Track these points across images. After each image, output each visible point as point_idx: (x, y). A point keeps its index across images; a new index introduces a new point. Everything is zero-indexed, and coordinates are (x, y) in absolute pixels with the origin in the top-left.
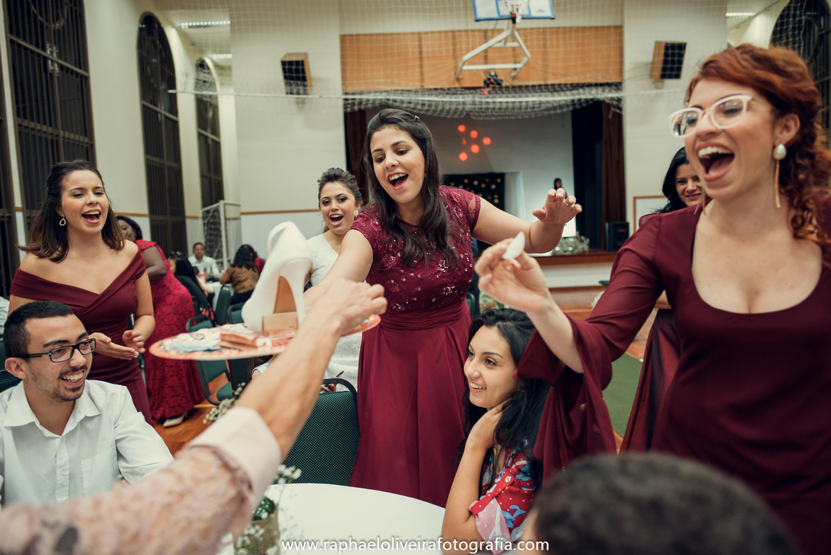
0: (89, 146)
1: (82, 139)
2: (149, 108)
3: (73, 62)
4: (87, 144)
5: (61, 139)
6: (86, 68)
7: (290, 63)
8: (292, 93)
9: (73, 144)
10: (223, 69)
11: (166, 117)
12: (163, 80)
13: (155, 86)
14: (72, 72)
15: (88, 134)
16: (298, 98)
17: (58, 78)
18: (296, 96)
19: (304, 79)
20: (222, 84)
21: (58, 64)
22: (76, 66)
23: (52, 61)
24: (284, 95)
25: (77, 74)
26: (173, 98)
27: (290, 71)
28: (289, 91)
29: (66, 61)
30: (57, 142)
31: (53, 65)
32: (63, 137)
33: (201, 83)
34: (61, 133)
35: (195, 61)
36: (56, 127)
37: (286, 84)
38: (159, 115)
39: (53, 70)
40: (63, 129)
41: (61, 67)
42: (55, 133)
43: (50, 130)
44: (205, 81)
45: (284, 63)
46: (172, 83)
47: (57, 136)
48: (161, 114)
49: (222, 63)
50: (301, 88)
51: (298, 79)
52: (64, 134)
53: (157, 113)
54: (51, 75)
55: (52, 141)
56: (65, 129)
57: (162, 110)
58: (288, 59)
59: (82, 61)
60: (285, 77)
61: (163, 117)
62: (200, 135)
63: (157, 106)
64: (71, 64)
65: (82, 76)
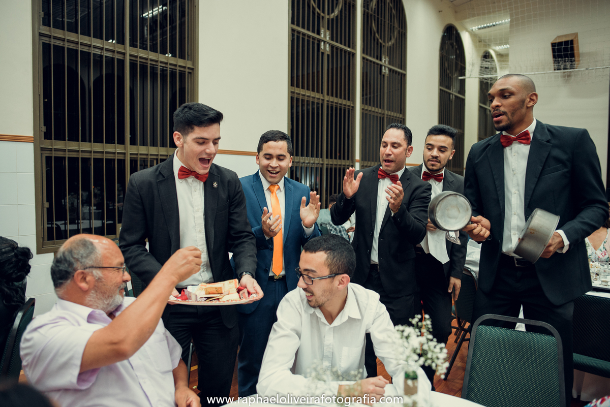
0: (402, 120)
1: (398, 115)
2: (444, 91)
3: (397, 66)
4: (401, 118)
5: (386, 116)
6: (405, 69)
7: (560, 44)
8: (560, 69)
9: (392, 119)
10: (502, 56)
11: (456, 96)
12: (456, 70)
13: (450, 75)
14: (396, 72)
15: (402, 112)
16: (564, 72)
17: (387, 77)
18: (562, 71)
19: (573, 55)
20: (501, 68)
21: (388, 68)
22: (399, 68)
23: (385, 67)
24: (552, 71)
25: (399, 73)
26: (463, 82)
27: (559, 50)
28: (556, 67)
29: (393, 66)
30: (383, 118)
31: (385, 69)
32: (387, 115)
33: (484, 69)
34: (386, 112)
35: (482, 53)
36: (384, 108)
37: (555, 62)
38: (451, 96)
39: (385, 72)
40: (387, 110)
41: (390, 70)
42: (383, 113)
43: (380, 111)
44: (486, 68)
45: (553, 45)
46: (462, 71)
47: (384, 114)
48: (452, 94)
49: (502, 53)
50: (568, 64)
51: (566, 56)
52: (388, 113)
53: (450, 94)
54: (384, 75)
55: (380, 117)
56: (389, 109)
57: (454, 92)
58: (557, 41)
59: (403, 64)
60: (554, 56)
61: (454, 96)
62: (480, 107)
63: (450, 89)
64: (396, 67)
65: (402, 74)
